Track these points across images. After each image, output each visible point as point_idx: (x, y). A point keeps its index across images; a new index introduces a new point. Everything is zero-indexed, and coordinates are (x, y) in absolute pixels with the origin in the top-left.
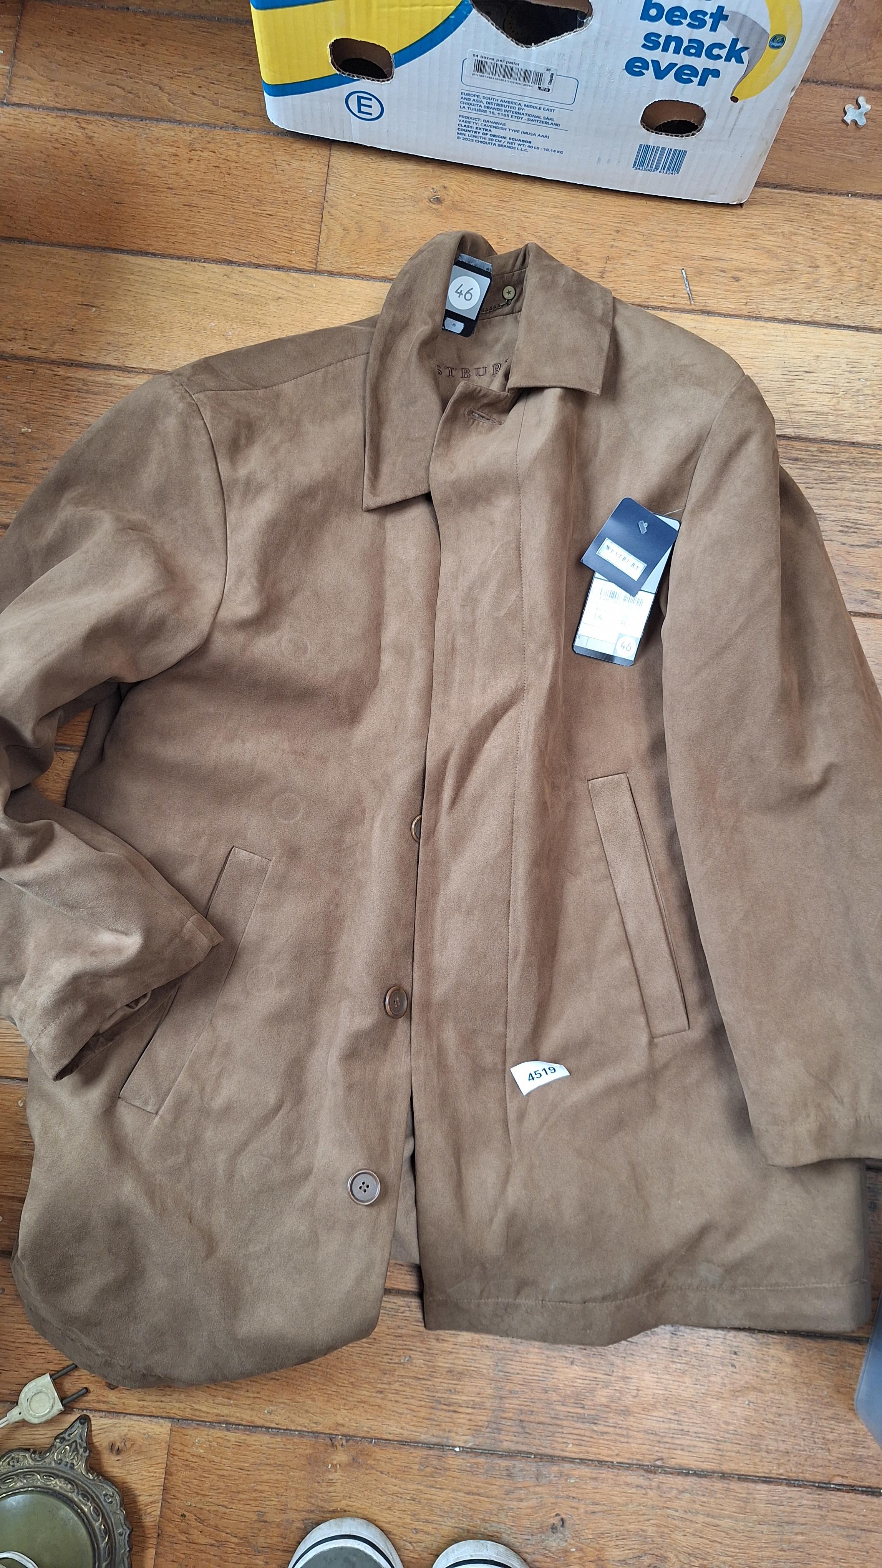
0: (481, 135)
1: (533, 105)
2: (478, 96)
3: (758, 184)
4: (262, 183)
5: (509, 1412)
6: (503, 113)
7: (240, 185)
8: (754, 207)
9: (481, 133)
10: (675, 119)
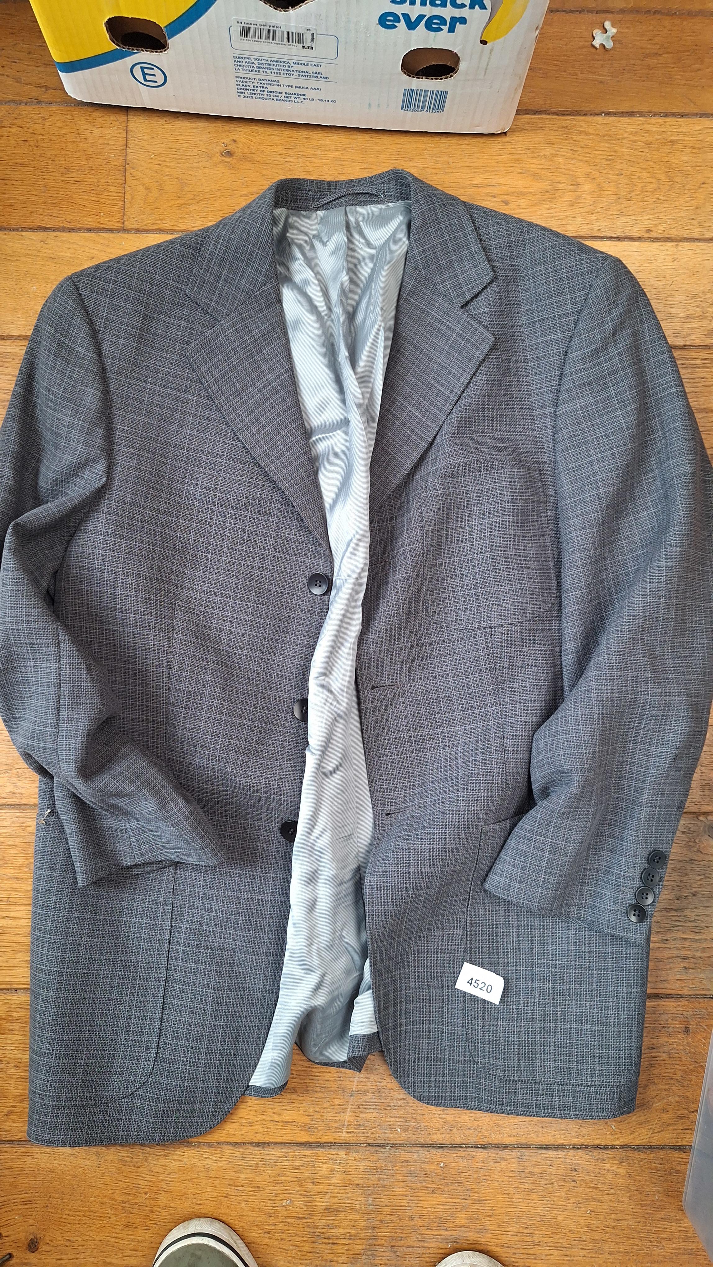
0: (259, 92)
1: (301, 62)
2: (249, 59)
3: (518, 112)
4: (67, 152)
5: (382, 1240)
6: (276, 71)
7: (48, 156)
8: (517, 134)
9: (259, 91)
10: (433, 63)
